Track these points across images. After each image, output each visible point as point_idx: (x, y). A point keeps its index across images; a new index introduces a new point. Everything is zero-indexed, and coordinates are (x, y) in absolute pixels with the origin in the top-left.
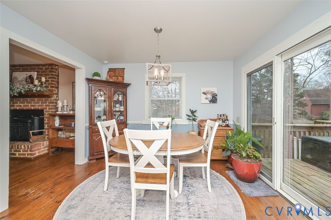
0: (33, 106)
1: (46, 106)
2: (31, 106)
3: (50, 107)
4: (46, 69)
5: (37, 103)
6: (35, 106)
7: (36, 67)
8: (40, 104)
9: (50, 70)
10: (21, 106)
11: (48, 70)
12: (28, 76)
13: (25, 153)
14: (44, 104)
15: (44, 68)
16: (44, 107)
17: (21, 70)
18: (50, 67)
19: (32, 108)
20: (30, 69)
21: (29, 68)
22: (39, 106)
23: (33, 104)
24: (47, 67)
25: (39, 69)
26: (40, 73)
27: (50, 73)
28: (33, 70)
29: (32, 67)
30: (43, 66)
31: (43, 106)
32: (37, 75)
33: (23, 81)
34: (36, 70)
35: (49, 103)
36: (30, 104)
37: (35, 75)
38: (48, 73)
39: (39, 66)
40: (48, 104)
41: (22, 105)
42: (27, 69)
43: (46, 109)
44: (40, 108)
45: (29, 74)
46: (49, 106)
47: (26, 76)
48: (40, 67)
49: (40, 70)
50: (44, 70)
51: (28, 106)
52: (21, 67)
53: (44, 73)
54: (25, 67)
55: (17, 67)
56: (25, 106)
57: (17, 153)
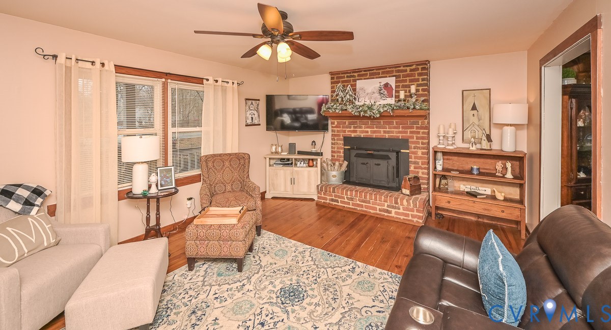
0: (388, 132)
1: (411, 132)
2: (385, 132)
3: (419, 135)
4: (411, 70)
5: (395, 128)
6: (392, 132)
7: (394, 69)
8: (401, 130)
9: (420, 71)
10: (367, 132)
11: (416, 72)
12: (382, 84)
13: (408, 212)
14: (409, 130)
15: (408, 69)
16: (408, 135)
17: (368, 77)
18: (420, 67)
19: (387, 136)
20: (383, 73)
21: (380, 71)
22: (400, 132)
23: (388, 130)
24: (414, 67)
25: (398, 71)
26: (402, 79)
27: (421, 78)
28: (388, 75)
29: (386, 70)
30: (407, 66)
31: (406, 132)
32: (396, 82)
33: (374, 93)
34: (394, 74)
35: (417, 128)
36: (382, 130)
37: (392, 81)
38: (417, 77)
39: (400, 67)
40: (415, 130)
41: (369, 130)
42: (379, 74)
43: (412, 137)
44: (400, 136)
45: (384, 81)
46: (419, 133)
47: (379, 85)
48: (402, 68)
49: (401, 74)
50: (408, 72)
51: (380, 132)
52: (368, 72)
53: (408, 78)
54: (375, 71)
55: (361, 71)
56: (374, 132)
57: (393, 211)
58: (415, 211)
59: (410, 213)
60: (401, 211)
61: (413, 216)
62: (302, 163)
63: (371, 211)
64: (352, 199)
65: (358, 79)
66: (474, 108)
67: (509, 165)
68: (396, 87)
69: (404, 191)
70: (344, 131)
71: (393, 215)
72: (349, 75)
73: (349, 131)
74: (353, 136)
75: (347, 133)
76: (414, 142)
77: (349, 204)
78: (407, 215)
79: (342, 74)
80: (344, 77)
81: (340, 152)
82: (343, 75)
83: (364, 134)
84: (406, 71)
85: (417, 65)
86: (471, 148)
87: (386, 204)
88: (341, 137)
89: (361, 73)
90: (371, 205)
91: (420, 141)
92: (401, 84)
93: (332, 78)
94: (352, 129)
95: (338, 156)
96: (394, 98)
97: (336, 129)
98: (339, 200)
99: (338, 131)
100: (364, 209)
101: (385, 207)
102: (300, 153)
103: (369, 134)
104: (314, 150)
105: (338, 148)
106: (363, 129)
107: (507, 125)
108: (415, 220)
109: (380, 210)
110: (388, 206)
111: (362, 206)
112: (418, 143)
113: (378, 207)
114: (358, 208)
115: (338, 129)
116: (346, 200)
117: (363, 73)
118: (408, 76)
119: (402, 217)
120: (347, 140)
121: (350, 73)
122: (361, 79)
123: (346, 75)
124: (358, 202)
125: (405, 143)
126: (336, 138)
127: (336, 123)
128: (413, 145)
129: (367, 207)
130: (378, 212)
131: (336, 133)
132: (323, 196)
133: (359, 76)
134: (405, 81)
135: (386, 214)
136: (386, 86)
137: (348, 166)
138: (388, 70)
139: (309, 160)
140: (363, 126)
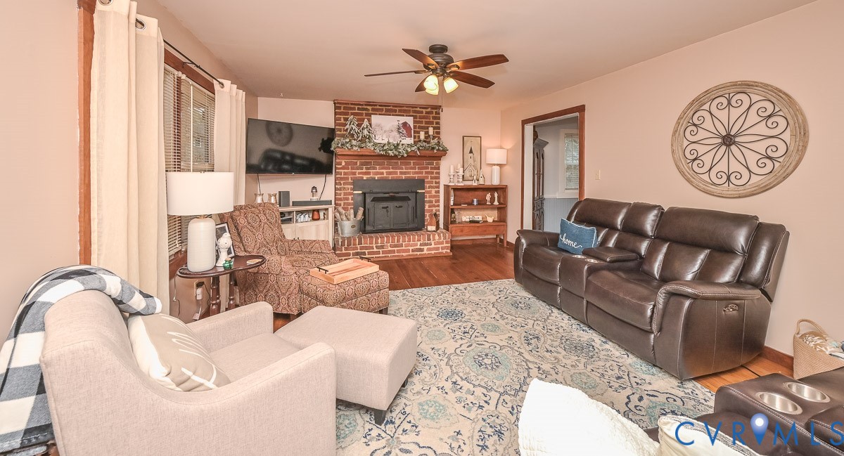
0: (405, 173)
1: (426, 173)
2: (401, 173)
3: (433, 175)
4: (427, 113)
5: (411, 168)
6: (409, 173)
7: (412, 109)
8: (417, 170)
9: (434, 115)
10: (382, 173)
11: (431, 115)
12: (400, 123)
13: (436, 246)
14: (424, 171)
15: (424, 110)
16: (424, 175)
17: (384, 112)
18: (434, 111)
19: (404, 177)
20: (400, 111)
21: (397, 109)
22: (416, 173)
23: (404, 170)
24: (429, 110)
25: (415, 112)
26: (418, 120)
27: (435, 121)
28: (405, 114)
29: (403, 108)
30: (423, 108)
31: (422, 173)
32: (415, 122)
33: (392, 131)
34: (412, 114)
35: (432, 168)
36: (398, 171)
37: (410, 121)
38: (431, 120)
39: (416, 107)
40: (429, 170)
41: (385, 171)
42: (396, 111)
43: (427, 178)
44: (416, 176)
45: (403, 119)
46: (432, 173)
47: (396, 123)
48: (418, 109)
49: (418, 115)
50: (424, 114)
51: (396, 173)
52: (384, 108)
53: (424, 120)
54: (391, 107)
55: (376, 105)
56: (390, 173)
57: (425, 248)
58: (445, 243)
59: (440, 246)
60: (433, 246)
61: (442, 248)
62: (307, 216)
63: (403, 254)
64: (382, 247)
65: (373, 114)
66: (471, 152)
67: (496, 195)
68: (415, 127)
69: (430, 228)
70: (354, 173)
71: (425, 252)
72: (360, 107)
73: (359, 173)
74: (365, 178)
75: (357, 175)
76: (429, 182)
77: (379, 253)
78: (438, 249)
79: (352, 104)
80: (354, 109)
81: (347, 199)
82: (352, 106)
83: (379, 176)
84: (422, 112)
85: (432, 108)
86: (474, 184)
87: (419, 243)
88: (350, 180)
89: (375, 107)
90: (404, 248)
91: (434, 181)
92: (418, 125)
93: (336, 108)
94: (364, 170)
95: (344, 203)
96: (413, 138)
97: (343, 171)
98: (366, 251)
99: (345, 174)
100: (396, 254)
101: (418, 247)
102: (295, 204)
103: (385, 175)
104: (315, 199)
105: (345, 194)
106: (378, 170)
107: (494, 165)
108: (444, 251)
109: (413, 251)
110: (421, 245)
111: (394, 252)
112: (432, 182)
113: (411, 248)
114: (389, 255)
115: (346, 171)
116: (375, 250)
117: (378, 107)
118: (424, 118)
119: (433, 252)
120: (357, 184)
121: (362, 105)
122: (376, 114)
123: (356, 107)
124: (390, 249)
125: (421, 183)
126: (342, 182)
127: (343, 164)
128: (428, 185)
129: (398, 251)
130: (411, 253)
131: (342, 176)
132: (344, 251)
133: (373, 110)
134: (421, 122)
135: (418, 253)
136: (405, 124)
137: (364, 214)
138: (405, 108)
139: (314, 211)
140: (378, 167)
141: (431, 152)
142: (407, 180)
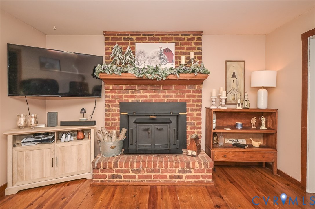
0: (167, 96)
1: (188, 96)
2: (164, 96)
3: (194, 99)
4: (188, 39)
5: (173, 92)
6: (171, 96)
7: (173, 36)
8: (179, 94)
9: (196, 41)
10: (146, 97)
11: (193, 41)
12: (162, 49)
13: (198, 174)
14: (186, 94)
15: (186, 37)
16: (186, 98)
17: (147, 41)
18: (196, 37)
19: (166, 100)
20: (162, 39)
21: (160, 37)
22: (178, 96)
23: (167, 94)
24: (191, 36)
25: (177, 39)
26: (180, 46)
27: (196, 47)
28: (167, 42)
29: (165, 36)
30: (185, 35)
31: (183, 96)
32: (176, 48)
33: (154, 57)
34: (173, 41)
35: (193, 92)
36: (161, 94)
37: (172, 47)
38: (193, 46)
39: (178, 34)
40: (191, 94)
41: (148, 94)
42: (158, 39)
43: (189, 101)
44: (178, 99)
45: (164, 46)
46: (194, 96)
47: (159, 50)
48: (180, 36)
49: (180, 41)
50: (186, 41)
51: (159, 96)
52: (148, 37)
53: (185, 46)
54: (154, 36)
55: (140, 35)
56: (153, 97)
57: (184, 175)
58: (206, 171)
59: (201, 174)
60: (193, 174)
61: (204, 177)
62: (69, 136)
63: (160, 180)
64: (138, 171)
65: (137, 42)
66: (234, 76)
67: (263, 119)
68: (176, 53)
69: (190, 152)
70: (121, 97)
71: (184, 179)
72: (126, 37)
73: (126, 97)
74: (130, 101)
75: (124, 98)
76: (190, 105)
77: (134, 177)
78: (198, 177)
79: (119, 35)
80: (120, 39)
81: (115, 119)
82: (119, 37)
83: (143, 99)
84: (184, 39)
85: (194, 35)
86: (238, 108)
87: (177, 170)
88: (117, 103)
89: (140, 36)
90: (161, 174)
91: (196, 104)
92: (179, 51)
93: (106, 39)
94: (130, 94)
95: (112, 123)
96: (174, 64)
97: (111, 94)
98: (122, 175)
99: (113, 97)
100: (153, 179)
101: (176, 173)
102: (63, 123)
103: (148, 98)
104: (83, 119)
105: (113, 115)
106: (142, 94)
107: (261, 88)
108: (205, 180)
109: (171, 177)
110: (179, 172)
111: (150, 177)
112: (194, 105)
113: (168, 175)
114: (146, 180)
115: (113, 94)
116: (131, 173)
117: (142, 36)
118: (185, 44)
119: (193, 180)
120: (123, 106)
121: (127, 35)
122: (140, 43)
123: (123, 37)
124: (146, 173)
125: (183, 106)
126: (110, 104)
127: (111, 88)
128: (190, 108)
129: (155, 177)
130: (168, 180)
131: (110, 99)
132: (100, 173)
133: (137, 39)
134: (183, 48)
135: (177, 180)
136: (167, 50)
137: (127, 134)
138: (167, 36)
139: (78, 131)
140: (142, 91)
141: (192, 75)
142: (168, 103)
